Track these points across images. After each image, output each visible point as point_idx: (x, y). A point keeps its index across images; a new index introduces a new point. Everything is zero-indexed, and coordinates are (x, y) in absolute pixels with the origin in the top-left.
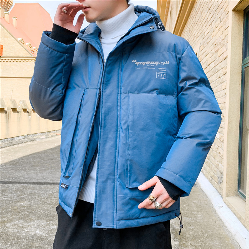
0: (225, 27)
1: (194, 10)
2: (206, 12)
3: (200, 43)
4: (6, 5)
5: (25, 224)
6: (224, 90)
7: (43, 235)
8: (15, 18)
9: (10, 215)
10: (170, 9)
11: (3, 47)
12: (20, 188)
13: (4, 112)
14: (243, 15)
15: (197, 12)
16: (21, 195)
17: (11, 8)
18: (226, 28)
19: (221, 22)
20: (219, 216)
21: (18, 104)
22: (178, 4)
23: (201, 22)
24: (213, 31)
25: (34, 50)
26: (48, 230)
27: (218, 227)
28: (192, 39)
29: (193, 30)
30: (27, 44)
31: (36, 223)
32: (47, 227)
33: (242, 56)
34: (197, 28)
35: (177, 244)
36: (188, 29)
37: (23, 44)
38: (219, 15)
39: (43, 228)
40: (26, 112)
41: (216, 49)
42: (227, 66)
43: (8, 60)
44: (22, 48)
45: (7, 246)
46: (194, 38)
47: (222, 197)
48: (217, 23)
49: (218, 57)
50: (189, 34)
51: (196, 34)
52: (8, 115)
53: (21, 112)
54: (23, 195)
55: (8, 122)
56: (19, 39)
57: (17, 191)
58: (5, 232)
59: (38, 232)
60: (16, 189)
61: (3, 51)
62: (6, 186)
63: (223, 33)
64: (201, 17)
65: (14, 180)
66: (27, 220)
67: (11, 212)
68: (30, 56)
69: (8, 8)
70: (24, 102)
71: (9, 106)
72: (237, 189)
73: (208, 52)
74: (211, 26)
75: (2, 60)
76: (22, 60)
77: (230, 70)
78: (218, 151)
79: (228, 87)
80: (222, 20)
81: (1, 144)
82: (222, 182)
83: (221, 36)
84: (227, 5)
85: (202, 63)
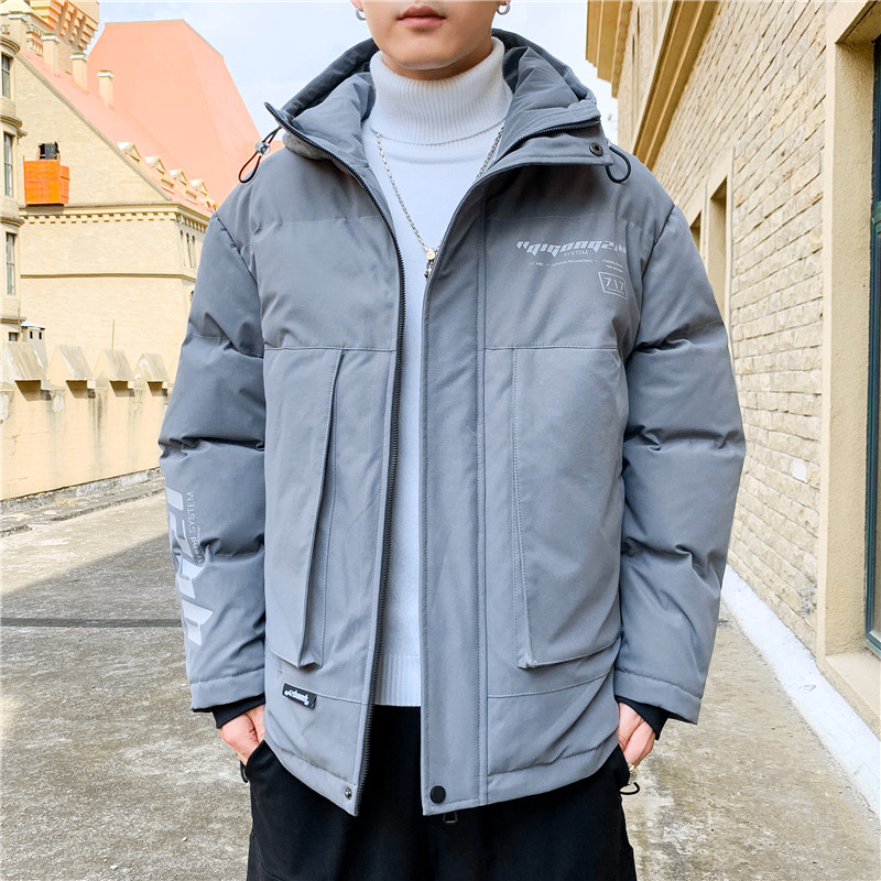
0: (814, 96)
1: (713, 37)
2: (753, 46)
3: (734, 150)
4: (75, 31)
5: (183, 752)
6: (816, 302)
8: (108, 74)
9: (144, 721)
10: (632, 30)
11: (68, 174)
12: (163, 637)
13: (86, 394)
14: (872, 57)
15: (723, 43)
17: (94, 41)
18: (818, 100)
19: (801, 79)
20: (804, 715)
21: (133, 367)
22: (660, 12)
23: (736, 79)
24: (776, 111)
25: (173, 182)
27: (800, 752)
28: (706, 139)
29: (709, 103)
30: (150, 160)
33: (871, 192)
34: (724, 98)
35: (668, 804)
36: (694, 100)
37: (135, 162)
38: (794, 58)
40: (160, 392)
41: (786, 168)
42: (821, 228)
43: (89, 216)
44: (133, 174)
45: (132, 816)
46: (712, 135)
47: (813, 656)
48: (789, 83)
49: (792, 194)
50: (698, 118)
51: (718, 121)
52: (100, 402)
53: (141, 392)
55: (99, 427)
56: (123, 146)
57: (156, 647)
58: (122, 776)
59: (225, 774)
60: (150, 641)
61: (70, 186)
62: (115, 635)
63: (806, 117)
64: (735, 63)
65: (140, 614)
66: (191, 737)
67: (147, 709)
68: (160, 199)
69: (83, 41)
70: (154, 360)
71: (102, 372)
72: (863, 629)
73: (761, 176)
74: (770, 91)
75: (68, 216)
76: (134, 214)
77: (831, 241)
78: (802, 520)
79: (828, 293)
80: (803, 73)
81: (79, 499)
82: (812, 608)
83: (801, 128)
84: (818, 25)
85: (746, 209)
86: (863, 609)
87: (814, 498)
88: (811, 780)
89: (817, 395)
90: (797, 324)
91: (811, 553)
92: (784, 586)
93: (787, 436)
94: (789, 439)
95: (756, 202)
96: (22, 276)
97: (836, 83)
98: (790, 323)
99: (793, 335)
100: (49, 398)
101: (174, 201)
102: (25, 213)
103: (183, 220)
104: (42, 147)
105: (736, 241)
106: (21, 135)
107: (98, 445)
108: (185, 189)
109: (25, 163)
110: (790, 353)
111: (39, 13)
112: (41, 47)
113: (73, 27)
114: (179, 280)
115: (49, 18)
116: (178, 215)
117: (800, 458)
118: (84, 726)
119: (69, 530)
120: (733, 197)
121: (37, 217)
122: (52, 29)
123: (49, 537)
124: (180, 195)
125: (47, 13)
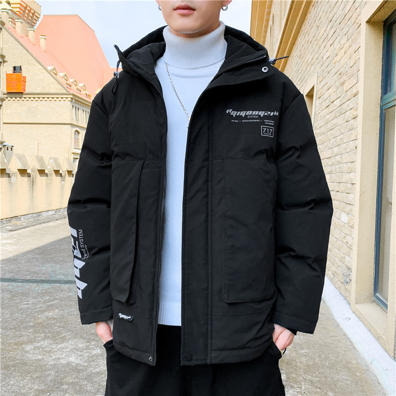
0: (355, 47)
1: (307, 23)
2: (325, 26)
3: (318, 73)
4: (30, 18)
5: (53, 347)
6: (354, 141)
7: (80, 364)
8: (44, 37)
9: (32, 332)
10: (270, 23)
11: (25, 80)
12: (48, 289)
13: (27, 175)
14: (382, 28)
15: (311, 26)
16: (50, 301)
17: (38, 23)
18: (357, 49)
19: (348, 40)
21: (47, 163)
22: (283, 14)
23: (317, 42)
24: (336, 55)
25: (71, 84)
26: (89, 357)
27: (345, 351)
28: (304, 69)
29: (305, 53)
30: (62, 74)
31: (70, 344)
32: (86, 351)
33: (380, 91)
34: (312, 50)
36: (298, 52)
37: (55, 75)
38: (345, 31)
39: (80, 353)
40: (59, 175)
41: (342, 80)
42: (357, 107)
43: (34, 98)
44: (54, 80)
45: (24, 381)
46: (307, 67)
47: (349, 303)
48: (342, 42)
49: (344, 92)
50: (300, 60)
51: (310, 60)
52: (33, 179)
53: (51, 175)
54: (53, 301)
55: (32, 190)
56: (50, 68)
57: (43, 294)
58: (22, 359)
59: (72, 359)
60: (42, 290)
61: (26, 85)
62: (28, 287)
63: (351, 57)
64: (317, 34)
65: (40, 277)
66: (57, 339)
67: (32, 327)
68: (65, 92)
69: (33, 22)
70: (56, 160)
71: (34, 165)
72: (372, 292)
73: (330, 84)
74: (333, 46)
75: (25, 98)
76: (53, 98)
77: (362, 113)
78: (345, 241)
79: (360, 137)
80: (349, 37)
81: (23, 221)
82: (349, 281)
83: (348, 62)
84: (357, 14)
85: (323, 99)
86: (373, 283)
87: (351, 231)
88: (350, 366)
89: (353, 184)
90: (344, 152)
91: (349, 256)
92: (336, 270)
93: (339, 202)
94: (340, 204)
95: (328, 95)
96: (4, 123)
97: (366, 40)
98: (340, 152)
99: (342, 157)
100: (9, 177)
101: (71, 92)
102: (6, 96)
103: (74, 101)
104: (15, 68)
105: (317, 114)
106: (5, 62)
107: (32, 198)
108: (76, 87)
109: (7, 74)
110: (340, 165)
111: (15, 10)
112: (15, 24)
113: (29, 16)
114: (70, 126)
115: (19, 12)
116: (72, 99)
117: (345, 212)
118: (8, 333)
119: (16, 236)
120: (317, 94)
121: (11, 98)
122: (20, 17)
123: (6, 239)
124: (74, 90)
125: (18, 10)
